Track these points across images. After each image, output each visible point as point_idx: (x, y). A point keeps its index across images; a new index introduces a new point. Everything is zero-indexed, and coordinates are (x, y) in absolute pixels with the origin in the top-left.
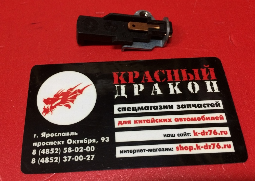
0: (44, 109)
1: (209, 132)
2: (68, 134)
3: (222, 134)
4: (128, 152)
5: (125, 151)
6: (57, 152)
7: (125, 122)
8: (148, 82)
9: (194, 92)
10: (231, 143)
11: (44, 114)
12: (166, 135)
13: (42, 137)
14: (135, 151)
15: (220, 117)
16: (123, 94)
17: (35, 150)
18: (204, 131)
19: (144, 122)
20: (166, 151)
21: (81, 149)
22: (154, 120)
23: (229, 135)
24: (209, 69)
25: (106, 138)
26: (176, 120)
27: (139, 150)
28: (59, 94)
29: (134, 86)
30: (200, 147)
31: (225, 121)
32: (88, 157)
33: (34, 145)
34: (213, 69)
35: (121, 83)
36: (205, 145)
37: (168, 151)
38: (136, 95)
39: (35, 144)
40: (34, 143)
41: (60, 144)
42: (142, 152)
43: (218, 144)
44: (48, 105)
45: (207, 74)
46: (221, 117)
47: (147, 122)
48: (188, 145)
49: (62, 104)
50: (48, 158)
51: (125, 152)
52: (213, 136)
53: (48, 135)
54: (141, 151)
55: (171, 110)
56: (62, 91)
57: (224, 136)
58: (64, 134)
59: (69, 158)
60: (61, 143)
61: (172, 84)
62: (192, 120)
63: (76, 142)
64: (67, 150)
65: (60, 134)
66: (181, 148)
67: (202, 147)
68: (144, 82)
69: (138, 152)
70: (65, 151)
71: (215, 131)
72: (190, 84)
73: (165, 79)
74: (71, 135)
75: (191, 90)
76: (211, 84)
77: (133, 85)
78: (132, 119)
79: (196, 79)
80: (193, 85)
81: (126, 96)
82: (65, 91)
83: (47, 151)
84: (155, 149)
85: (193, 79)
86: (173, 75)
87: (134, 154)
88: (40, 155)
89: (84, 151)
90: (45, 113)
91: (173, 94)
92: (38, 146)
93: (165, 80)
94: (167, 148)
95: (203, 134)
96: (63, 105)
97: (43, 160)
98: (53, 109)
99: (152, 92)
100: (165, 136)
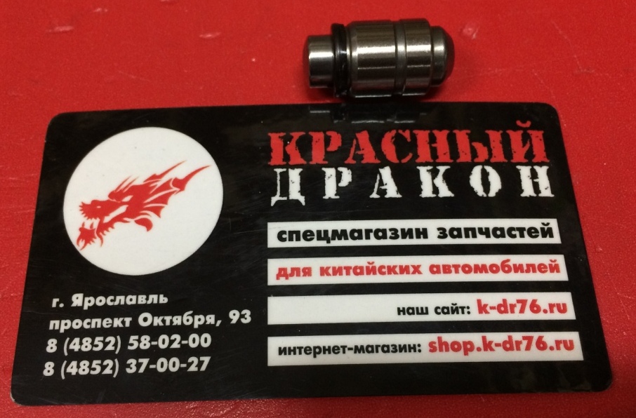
0: (82, 230)
1: (519, 306)
2: (142, 299)
3: (552, 311)
4: (300, 353)
5: (292, 348)
6: (110, 348)
7: (296, 271)
8: (363, 162)
9: (485, 195)
10: (574, 336)
11: (82, 243)
12: (404, 308)
13: (74, 305)
14: (317, 350)
15: (550, 265)
16: (295, 193)
17: (55, 341)
18: (505, 301)
19: (348, 274)
20: (401, 351)
21: (175, 339)
22: (374, 268)
23: (570, 315)
24: (529, 132)
25: (243, 312)
26: (434, 269)
27: (329, 347)
28: (121, 191)
29: (324, 173)
30: (493, 346)
31: (562, 276)
32: (193, 362)
33: (51, 327)
34: (540, 133)
35: (291, 163)
36: (507, 339)
37: (408, 353)
38: (330, 198)
39: (54, 324)
40: (52, 323)
41: (121, 325)
42: (338, 352)
43: (540, 338)
44: (93, 220)
45: (524, 145)
46: (553, 264)
47: (356, 274)
48: (461, 337)
49: (129, 217)
50: (87, 363)
51: (292, 351)
52: (528, 315)
53: (89, 302)
54: (335, 350)
55: (422, 241)
56: (130, 183)
57: (556, 316)
58: (131, 300)
59: (142, 363)
60: (123, 322)
61: (428, 171)
62: (476, 272)
63: (164, 321)
64: (139, 341)
65: (120, 299)
66: (443, 346)
67: (497, 345)
68: (354, 162)
69: (327, 352)
70: (132, 345)
71: (534, 301)
72: (477, 171)
73: (411, 155)
74: (149, 302)
75: (479, 190)
76: (534, 175)
77: (324, 169)
78: (315, 263)
79: (493, 160)
80: (485, 175)
81: (302, 199)
82: (140, 182)
83: (87, 345)
84: (372, 347)
85: (487, 157)
86: (434, 145)
87: (315, 356)
88: (66, 354)
89: (183, 346)
90: (84, 242)
91: (430, 198)
92: (62, 331)
93: (411, 159)
94: (405, 346)
95: (502, 309)
96: (132, 221)
97: (73, 369)
98: (105, 232)
99: (373, 191)
100: (402, 313)
